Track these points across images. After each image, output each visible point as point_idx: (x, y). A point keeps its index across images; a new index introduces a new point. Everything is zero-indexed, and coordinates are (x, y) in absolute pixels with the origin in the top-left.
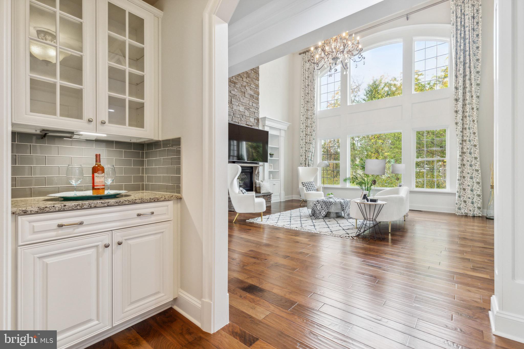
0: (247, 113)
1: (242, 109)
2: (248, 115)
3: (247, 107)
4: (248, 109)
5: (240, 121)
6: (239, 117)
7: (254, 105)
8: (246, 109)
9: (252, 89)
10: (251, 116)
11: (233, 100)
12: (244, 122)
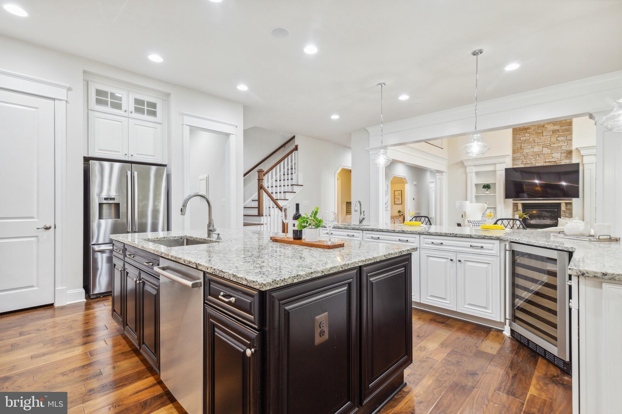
0: (546, 150)
1: (537, 149)
2: (548, 152)
3: (548, 145)
4: (548, 146)
5: (534, 161)
6: (532, 158)
7: (559, 139)
8: (545, 147)
9: (556, 124)
10: (552, 152)
11: (523, 145)
12: (541, 160)
